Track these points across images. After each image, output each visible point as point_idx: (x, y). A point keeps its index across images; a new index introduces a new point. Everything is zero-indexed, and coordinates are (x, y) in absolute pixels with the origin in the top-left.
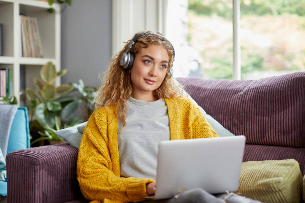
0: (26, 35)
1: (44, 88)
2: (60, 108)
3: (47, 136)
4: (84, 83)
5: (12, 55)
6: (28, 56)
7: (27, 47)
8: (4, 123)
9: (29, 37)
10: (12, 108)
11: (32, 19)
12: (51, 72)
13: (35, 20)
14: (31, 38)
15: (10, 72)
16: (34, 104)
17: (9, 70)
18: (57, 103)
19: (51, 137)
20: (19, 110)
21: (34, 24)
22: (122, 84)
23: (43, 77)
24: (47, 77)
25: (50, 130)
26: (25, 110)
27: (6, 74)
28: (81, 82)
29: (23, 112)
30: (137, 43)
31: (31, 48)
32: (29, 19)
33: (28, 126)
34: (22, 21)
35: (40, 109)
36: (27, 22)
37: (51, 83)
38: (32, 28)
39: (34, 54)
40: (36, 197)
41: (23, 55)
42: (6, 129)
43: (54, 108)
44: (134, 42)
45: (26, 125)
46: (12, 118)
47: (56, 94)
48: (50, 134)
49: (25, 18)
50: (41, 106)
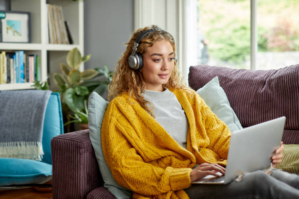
0: (52, 23)
1: (71, 73)
2: (87, 92)
3: (77, 119)
4: (108, 68)
5: (40, 42)
6: (54, 43)
7: (53, 34)
8: (38, 107)
9: (55, 25)
10: (45, 93)
11: (57, 7)
12: (76, 58)
13: (61, 8)
14: (57, 25)
15: (38, 58)
16: (64, 89)
17: (37, 56)
18: (84, 88)
19: (80, 120)
20: (53, 96)
21: (60, 11)
22: (135, 83)
23: (69, 63)
24: (73, 62)
25: (79, 114)
26: (58, 95)
27: (34, 60)
28: (106, 68)
29: (56, 97)
30: (142, 45)
31: (57, 36)
32: (55, 7)
33: (61, 110)
34: (49, 9)
35: (69, 93)
36: (53, 9)
37: (76, 68)
38: (58, 15)
39: (59, 41)
40: (81, 177)
41: (50, 42)
42: (41, 113)
43: (81, 92)
44: (138, 44)
45: (59, 109)
46: (47, 102)
47: (82, 78)
48: (80, 117)
49: (51, 6)
50: (70, 90)
